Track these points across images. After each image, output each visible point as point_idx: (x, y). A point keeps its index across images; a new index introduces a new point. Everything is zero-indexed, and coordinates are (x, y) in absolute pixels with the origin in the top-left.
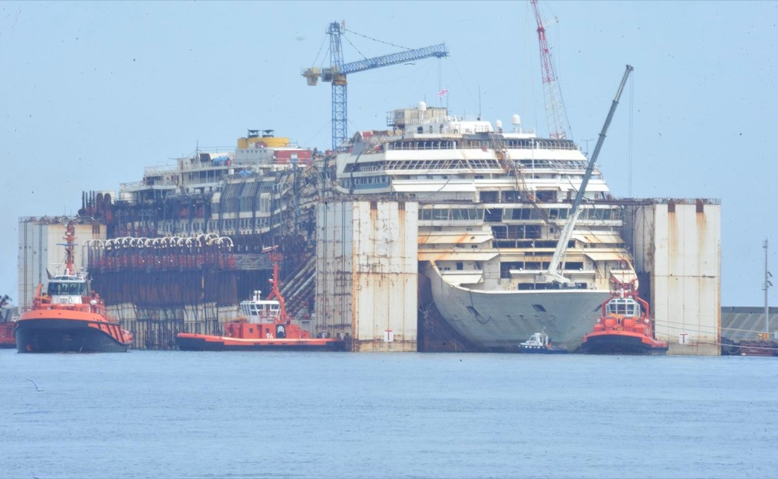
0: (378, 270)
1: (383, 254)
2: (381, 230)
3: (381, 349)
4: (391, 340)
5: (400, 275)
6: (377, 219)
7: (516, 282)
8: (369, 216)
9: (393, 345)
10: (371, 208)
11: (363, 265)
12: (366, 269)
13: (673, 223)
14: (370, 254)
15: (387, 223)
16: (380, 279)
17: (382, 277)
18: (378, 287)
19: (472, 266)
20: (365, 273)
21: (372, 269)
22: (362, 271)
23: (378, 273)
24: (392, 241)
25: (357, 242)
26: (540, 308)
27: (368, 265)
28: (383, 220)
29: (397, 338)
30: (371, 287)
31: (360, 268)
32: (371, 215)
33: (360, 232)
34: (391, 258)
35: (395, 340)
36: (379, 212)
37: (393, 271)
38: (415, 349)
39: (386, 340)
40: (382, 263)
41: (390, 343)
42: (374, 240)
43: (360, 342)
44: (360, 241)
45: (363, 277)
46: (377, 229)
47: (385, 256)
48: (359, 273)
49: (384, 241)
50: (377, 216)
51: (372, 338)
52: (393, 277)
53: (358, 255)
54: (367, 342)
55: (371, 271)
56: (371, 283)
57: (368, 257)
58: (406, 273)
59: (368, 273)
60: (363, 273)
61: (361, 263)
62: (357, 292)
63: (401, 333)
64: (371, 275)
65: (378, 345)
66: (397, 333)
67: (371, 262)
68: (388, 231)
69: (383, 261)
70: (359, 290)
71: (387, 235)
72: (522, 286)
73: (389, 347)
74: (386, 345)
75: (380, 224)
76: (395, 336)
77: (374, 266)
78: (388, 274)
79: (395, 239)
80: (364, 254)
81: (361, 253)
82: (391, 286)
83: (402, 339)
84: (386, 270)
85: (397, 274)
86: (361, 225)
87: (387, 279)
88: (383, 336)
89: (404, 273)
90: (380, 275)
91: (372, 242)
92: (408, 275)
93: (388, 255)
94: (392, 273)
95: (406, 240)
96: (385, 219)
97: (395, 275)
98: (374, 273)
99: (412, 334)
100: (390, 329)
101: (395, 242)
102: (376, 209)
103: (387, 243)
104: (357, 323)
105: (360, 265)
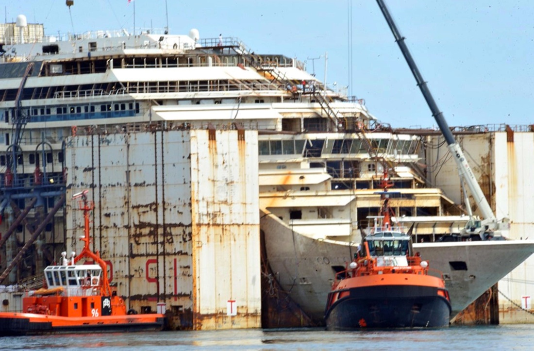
0: (219, 220)
1: (223, 199)
2: (221, 167)
3: (225, 326)
4: (235, 313)
5: (242, 227)
6: (216, 153)
8: (208, 149)
9: (236, 319)
10: (209, 139)
11: (203, 215)
12: (206, 220)
13: (512, 153)
14: (210, 200)
15: (226, 158)
16: (221, 233)
17: (223, 229)
18: (219, 243)
19: (316, 213)
20: (206, 225)
21: (213, 219)
22: (201, 222)
23: (218, 225)
24: (232, 182)
25: (196, 184)
27: (208, 214)
28: (223, 155)
29: (241, 311)
30: (212, 243)
31: (200, 218)
32: (209, 147)
33: (198, 171)
34: (231, 204)
35: (238, 314)
36: (218, 143)
37: (234, 222)
38: (259, 324)
39: (229, 314)
40: (223, 211)
41: (233, 317)
42: (213, 181)
43: (202, 317)
44: (198, 183)
45: (204, 229)
46: (217, 166)
47: (226, 202)
48: (199, 225)
49: (225, 182)
50: (216, 149)
51: (213, 312)
52: (234, 229)
53: (197, 201)
54: (209, 316)
55: (211, 223)
56: (212, 237)
57: (208, 203)
58: (248, 224)
59: (208, 225)
60: (203, 224)
61: (200, 212)
62: (197, 250)
63: (244, 304)
64: (211, 227)
65: (220, 320)
66: (240, 305)
67: (211, 211)
68: (227, 168)
69: (224, 209)
70: (199, 247)
71: (227, 175)
73: (233, 323)
74: (229, 320)
75: (219, 160)
76: (238, 307)
77: (215, 215)
78: (230, 225)
79: (235, 180)
80: (203, 199)
81: (200, 198)
82: (233, 242)
83: (245, 312)
84: (226, 222)
85: (239, 225)
86: (200, 161)
87: (228, 232)
88: (226, 308)
89: (246, 225)
90: (221, 227)
91: (211, 183)
92: (250, 226)
93: (228, 201)
94: (233, 224)
95: (247, 181)
96: (224, 153)
97: (236, 227)
98: (215, 225)
99: (256, 305)
100: (233, 300)
101: (235, 183)
102: (215, 139)
103: (228, 184)
104: (198, 292)
105: (199, 214)
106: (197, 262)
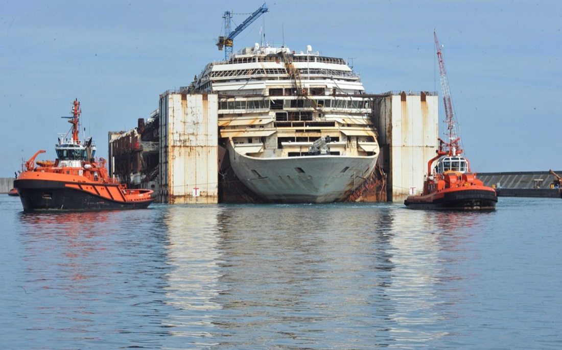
0: (187, 144)
1: (191, 132)
2: (190, 115)
3: (191, 202)
4: (198, 195)
5: (204, 148)
6: (187, 107)
7: (286, 151)
8: (181, 105)
9: (199, 199)
10: (182, 99)
11: (176, 141)
12: (178, 144)
13: (404, 109)
14: (182, 133)
15: (194, 110)
16: (189, 151)
17: (191, 149)
18: (188, 156)
19: (259, 140)
20: (178, 146)
21: (183, 143)
22: (175, 145)
23: (187, 147)
24: (198, 123)
25: (172, 124)
26: (301, 170)
27: (180, 141)
28: (191, 108)
29: (202, 194)
30: (182, 157)
31: (174, 142)
32: (182, 104)
33: (174, 117)
34: (197, 135)
35: (201, 195)
36: (188, 102)
37: (199, 145)
38: (216, 201)
39: (194, 195)
40: (190, 139)
41: (197, 197)
42: (184, 122)
43: (175, 197)
44: (174, 123)
45: (177, 149)
46: (187, 114)
47: (193, 134)
48: (174, 146)
49: (192, 123)
50: (186, 105)
51: (183, 194)
52: (199, 149)
53: (172, 133)
54: (180, 196)
55: (182, 145)
56: (183, 153)
57: (180, 134)
58: (209, 146)
59: (180, 146)
60: (176, 146)
61: (175, 139)
62: (172, 160)
63: (205, 190)
64: (182, 148)
65: (188, 199)
66: (202, 190)
67: (182, 138)
68: (195, 116)
69: (192, 137)
70: (173, 159)
71: (194, 119)
72: (290, 154)
73: (197, 200)
74: (194, 199)
75: (189, 111)
76: (201, 192)
77: (185, 141)
78: (195, 147)
79: (200, 122)
80: (177, 132)
81: (175, 132)
82: (197, 156)
83: (206, 194)
84: (193, 144)
85: (202, 147)
86: (175, 111)
87: (194, 151)
88: (192, 192)
89: (207, 146)
90: (189, 148)
91: (183, 124)
92: (210, 148)
93: (195, 133)
94: (198, 146)
95: (208, 122)
96: (193, 107)
97: (201, 147)
98: (185, 146)
99: (214, 190)
100: (197, 187)
101: (200, 124)
102: (186, 99)
103: (195, 124)
104: (172, 183)
105: (174, 141)
106: (172, 167)
